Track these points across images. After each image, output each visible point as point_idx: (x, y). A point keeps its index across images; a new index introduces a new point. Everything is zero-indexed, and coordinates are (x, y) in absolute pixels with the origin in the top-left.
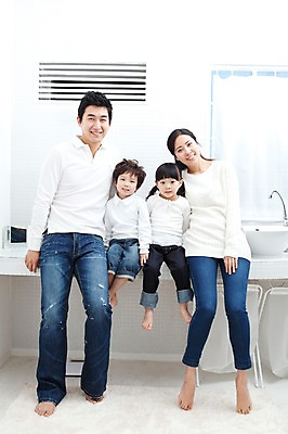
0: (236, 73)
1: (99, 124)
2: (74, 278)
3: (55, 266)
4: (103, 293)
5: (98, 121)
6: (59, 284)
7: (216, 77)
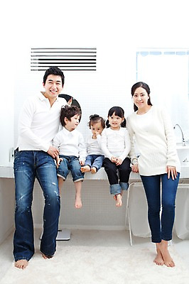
0: (152, 53)
1: (55, 86)
2: (36, 179)
3: (24, 172)
4: (55, 188)
5: (55, 84)
6: (26, 184)
7: (140, 55)
